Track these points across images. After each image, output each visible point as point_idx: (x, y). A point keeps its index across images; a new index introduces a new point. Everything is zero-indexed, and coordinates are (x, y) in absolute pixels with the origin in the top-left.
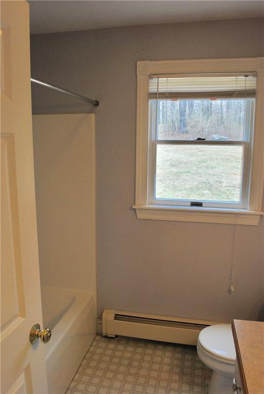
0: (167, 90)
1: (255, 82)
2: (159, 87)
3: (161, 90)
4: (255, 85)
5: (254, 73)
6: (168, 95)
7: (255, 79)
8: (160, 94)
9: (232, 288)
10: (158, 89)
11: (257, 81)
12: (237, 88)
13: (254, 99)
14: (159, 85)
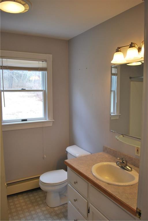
0: (7, 65)
1: (46, 64)
2: (3, 63)
3: (4, 65)
4: (46, 66)
5: (46, 61)
6: (8, 68)
7: (46, 63)
8: (4, 67)
9: (45, 156)
10: (2, 64)
11: (47, 64)
12: (40, 67)
13: (46, 72)
14: (3, 62)
